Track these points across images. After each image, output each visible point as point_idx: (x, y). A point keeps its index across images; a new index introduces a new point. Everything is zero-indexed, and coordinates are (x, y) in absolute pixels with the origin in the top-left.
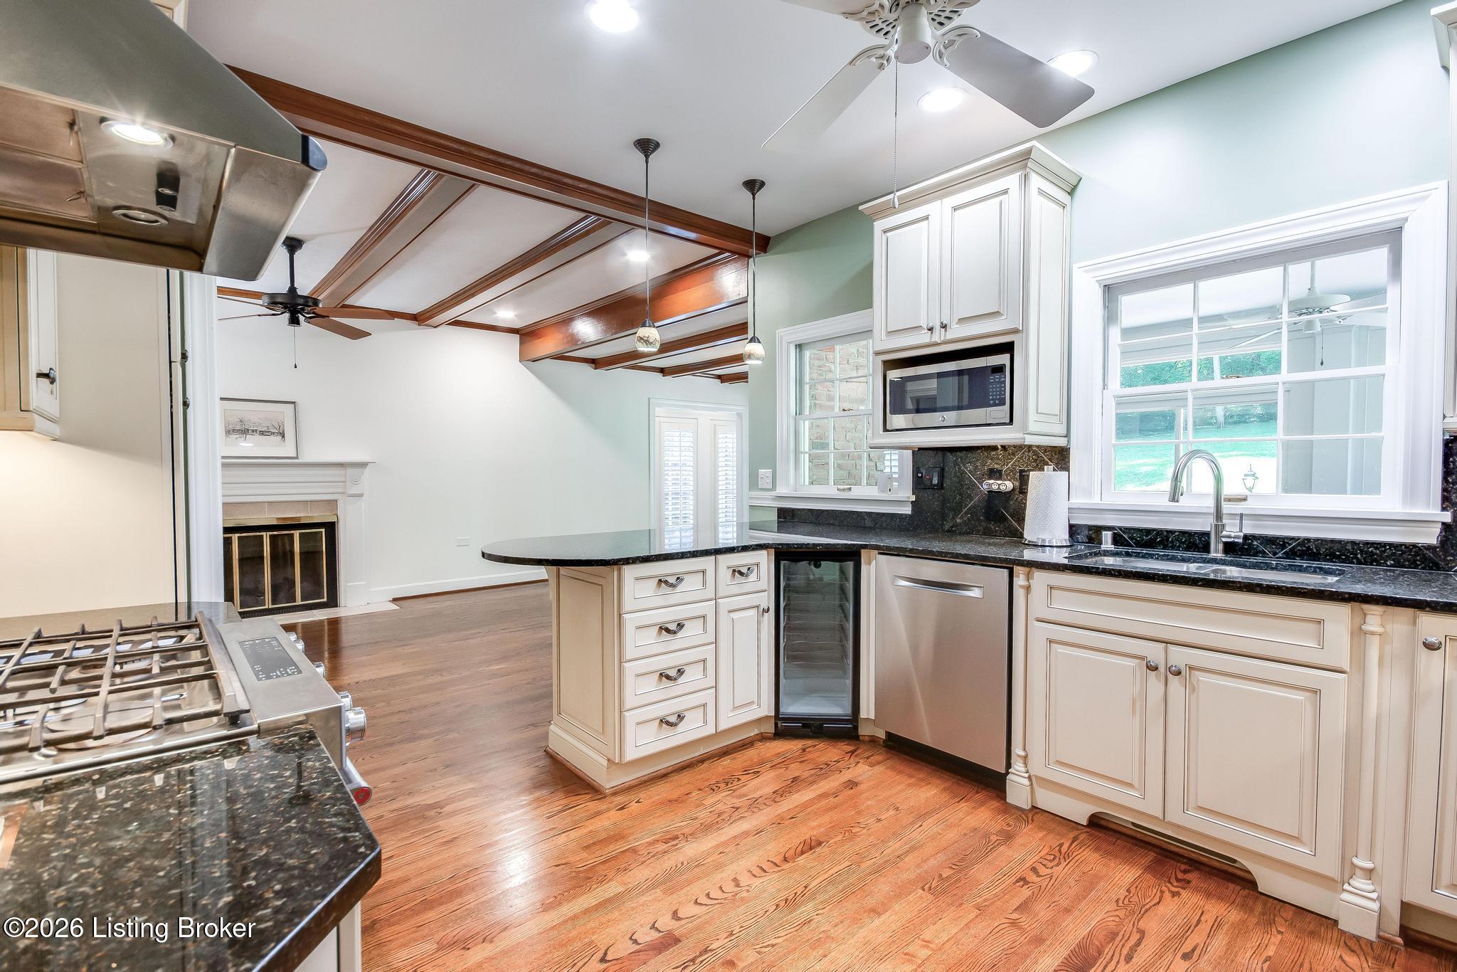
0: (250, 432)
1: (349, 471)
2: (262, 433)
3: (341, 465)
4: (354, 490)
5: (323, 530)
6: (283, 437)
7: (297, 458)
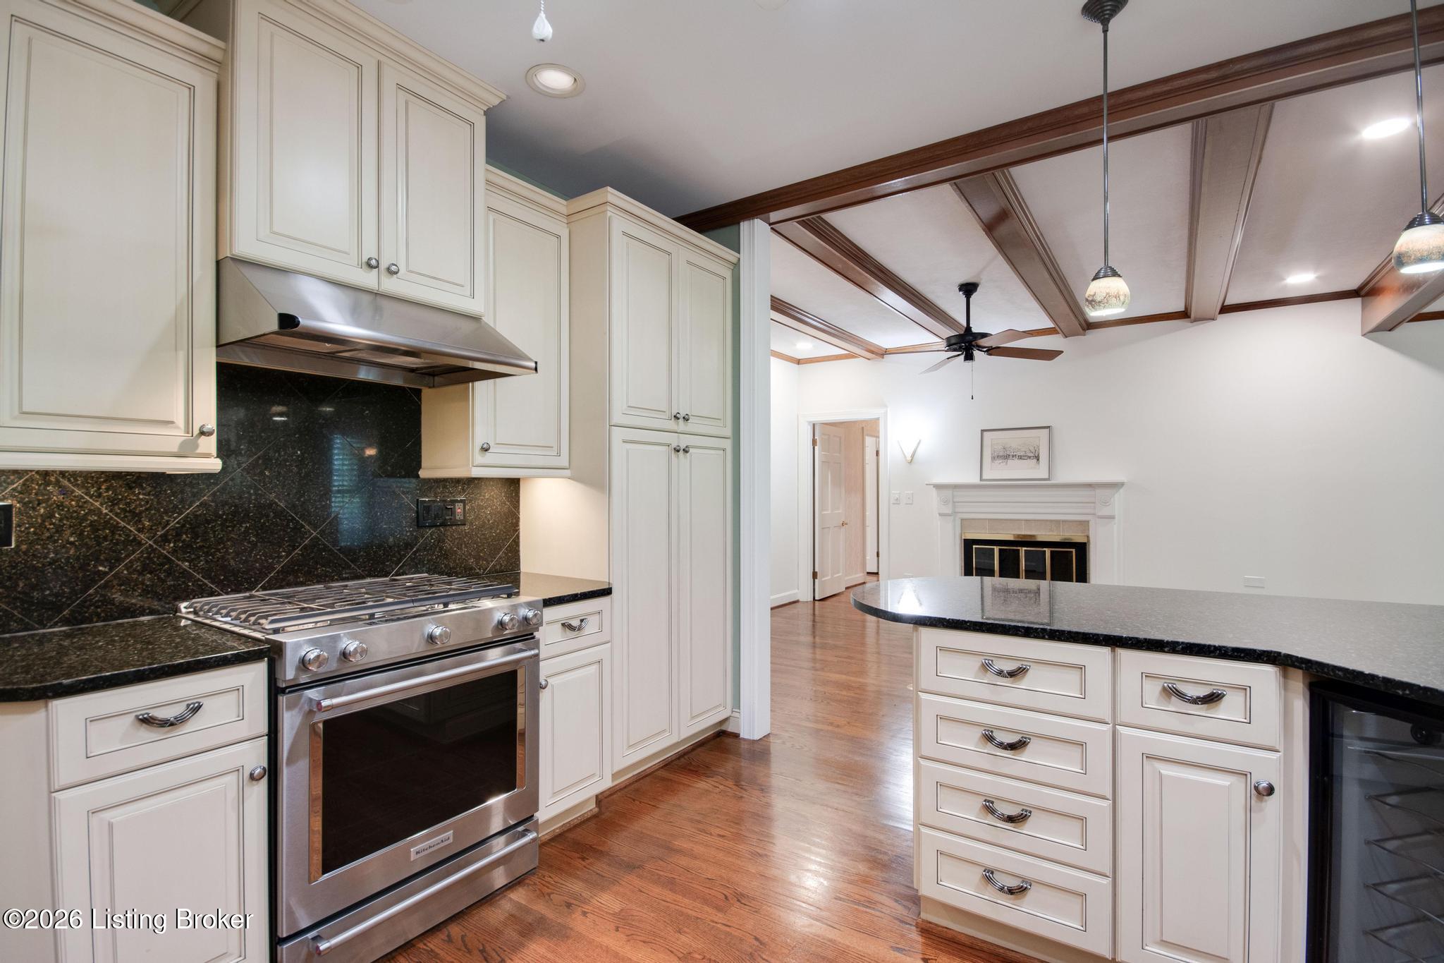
0: (1011, 457)
1: (1099, 492)
2: (1020, 458)
3: (1090, 486)
4: (1105, 511)
5: (1074, 550)
6: (1038, 460)
7: (1048, 479)
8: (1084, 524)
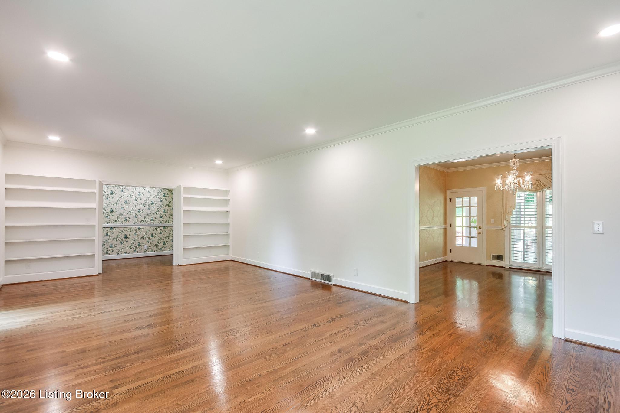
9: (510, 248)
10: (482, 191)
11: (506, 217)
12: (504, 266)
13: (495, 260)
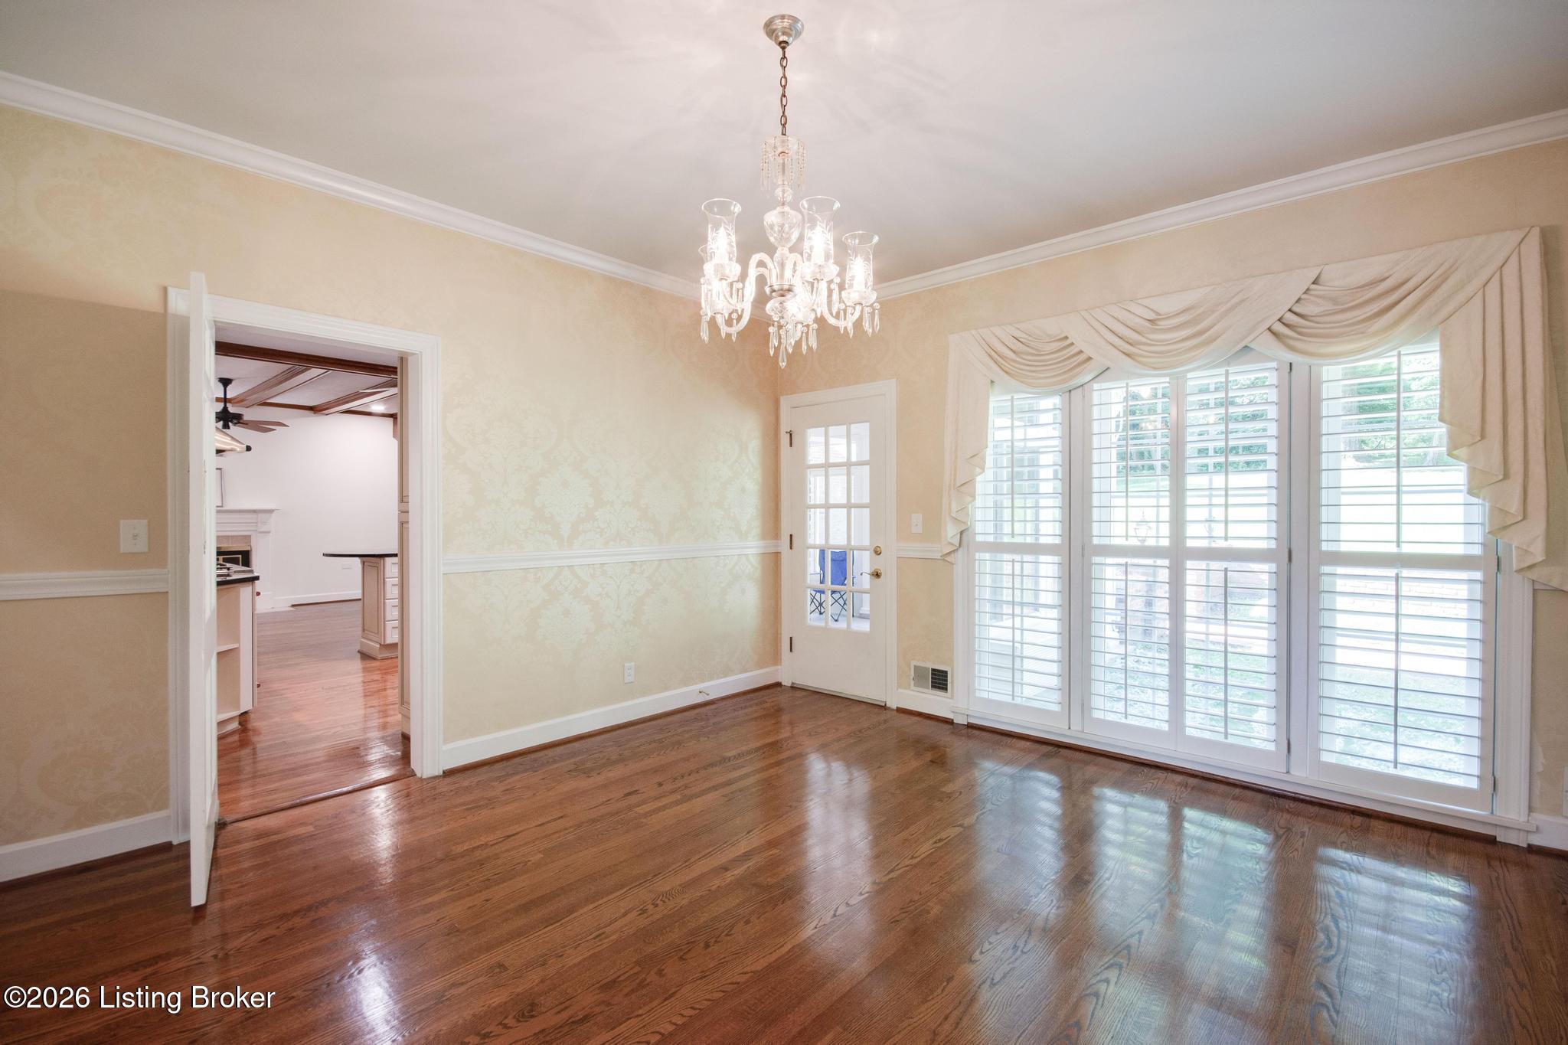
1: (260, 515)
3: (254, 511)
4: (264, 528)
5: (240, 556)
7: (222, 506)
8: (248, 538)
9: (970, 637)
10: (884, 395)
11: (954, 506)
12: (950, 716)
13: (921, 687)
